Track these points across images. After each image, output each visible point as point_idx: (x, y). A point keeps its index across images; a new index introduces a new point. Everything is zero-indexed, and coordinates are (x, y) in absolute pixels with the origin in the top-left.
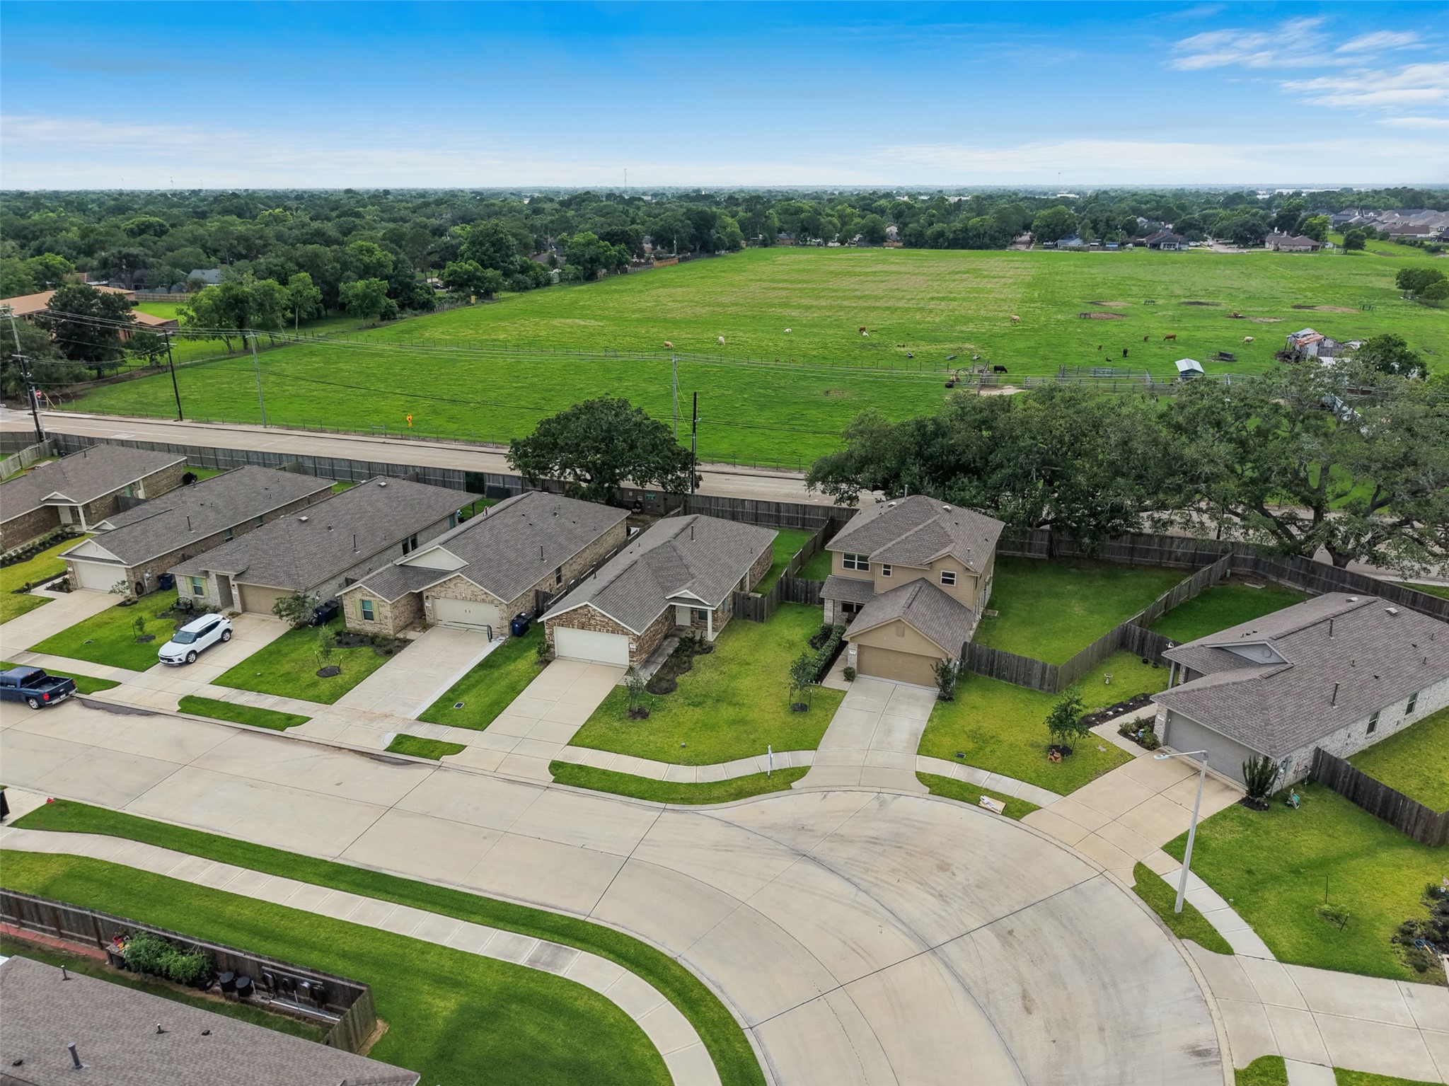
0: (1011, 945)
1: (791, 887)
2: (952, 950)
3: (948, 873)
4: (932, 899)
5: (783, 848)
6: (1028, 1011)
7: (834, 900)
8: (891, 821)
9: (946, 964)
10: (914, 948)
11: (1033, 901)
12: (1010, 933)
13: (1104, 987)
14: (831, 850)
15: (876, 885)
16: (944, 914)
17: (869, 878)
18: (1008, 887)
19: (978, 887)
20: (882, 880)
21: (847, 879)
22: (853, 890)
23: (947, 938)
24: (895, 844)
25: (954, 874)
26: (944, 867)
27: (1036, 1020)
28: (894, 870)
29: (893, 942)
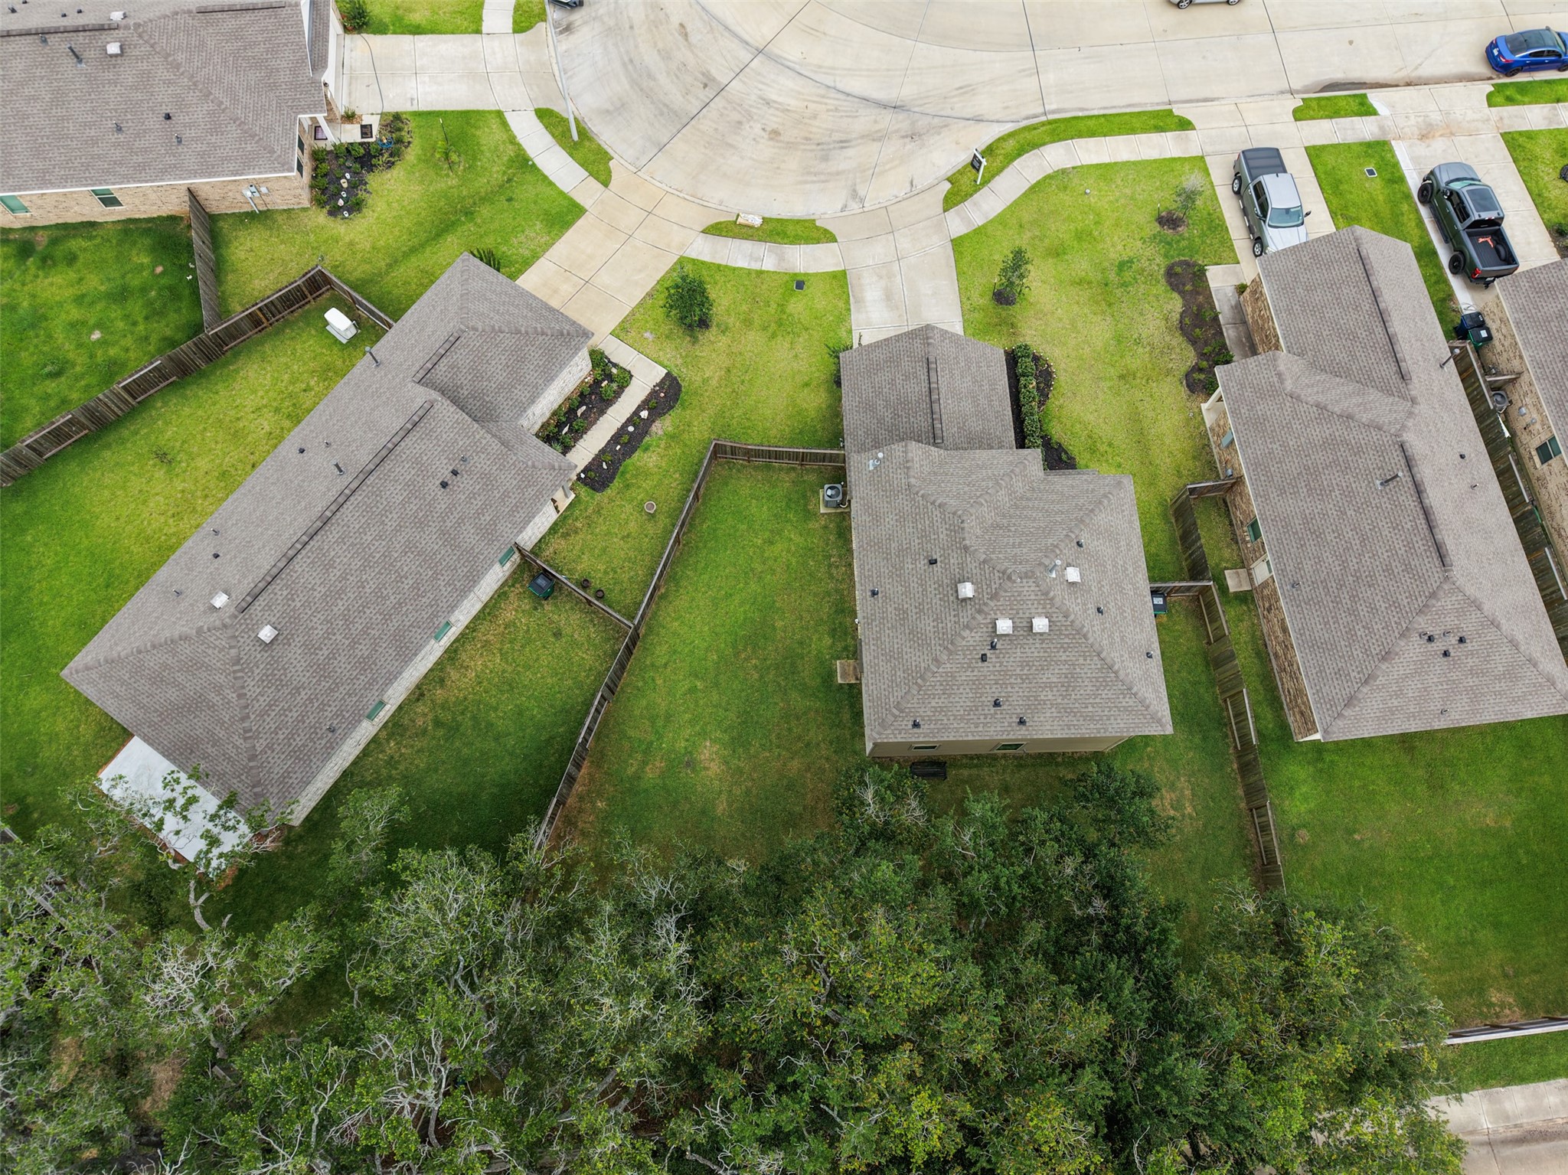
0: (703, 74)
1: (888, 70)
2: (745, 56)
3: (769, 129)
4: (774, 97)
5: (916, 109)
6: (682, 25)
7: (849, 70)
8: (838, 173)
9: (747, 43)
10: (773, 49)
11: (693, 122)
12: (705, 86)
13: (631, 61)
14: (876, 122)
15: (823, 97)
16: (761, 86)
17: (831, 101)
18: (716, 130)
19: (740, 123)
20: (821, 103)
21: (848, 95)
22: (839, 86)
23: (752, 65)
24: (825, 147)
25: (764, 129)
26: (775, 134)
27: (675, 21)
28: (815, 117)
29: (791, 49)
